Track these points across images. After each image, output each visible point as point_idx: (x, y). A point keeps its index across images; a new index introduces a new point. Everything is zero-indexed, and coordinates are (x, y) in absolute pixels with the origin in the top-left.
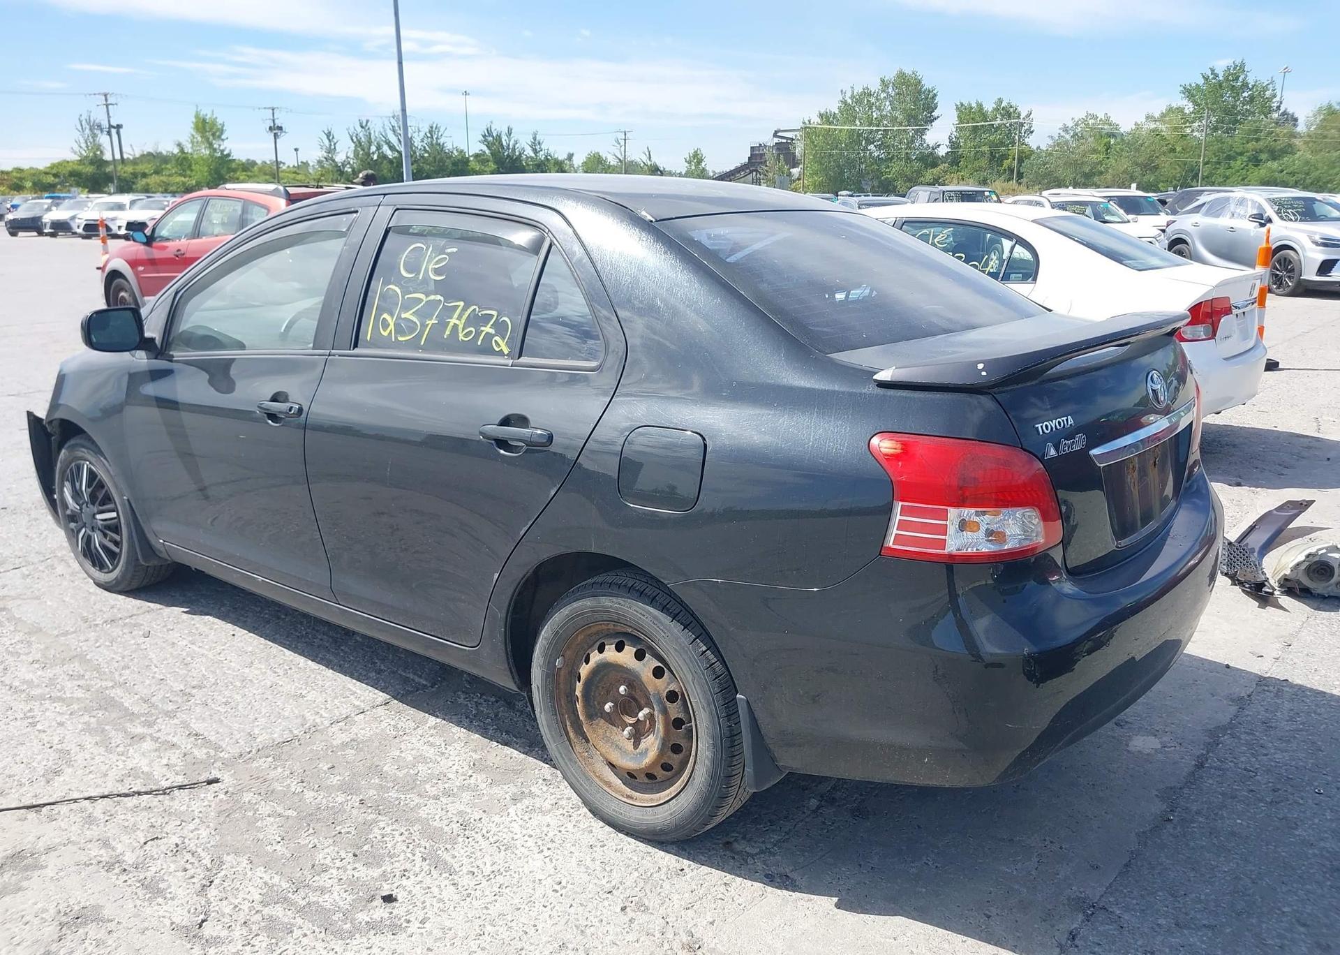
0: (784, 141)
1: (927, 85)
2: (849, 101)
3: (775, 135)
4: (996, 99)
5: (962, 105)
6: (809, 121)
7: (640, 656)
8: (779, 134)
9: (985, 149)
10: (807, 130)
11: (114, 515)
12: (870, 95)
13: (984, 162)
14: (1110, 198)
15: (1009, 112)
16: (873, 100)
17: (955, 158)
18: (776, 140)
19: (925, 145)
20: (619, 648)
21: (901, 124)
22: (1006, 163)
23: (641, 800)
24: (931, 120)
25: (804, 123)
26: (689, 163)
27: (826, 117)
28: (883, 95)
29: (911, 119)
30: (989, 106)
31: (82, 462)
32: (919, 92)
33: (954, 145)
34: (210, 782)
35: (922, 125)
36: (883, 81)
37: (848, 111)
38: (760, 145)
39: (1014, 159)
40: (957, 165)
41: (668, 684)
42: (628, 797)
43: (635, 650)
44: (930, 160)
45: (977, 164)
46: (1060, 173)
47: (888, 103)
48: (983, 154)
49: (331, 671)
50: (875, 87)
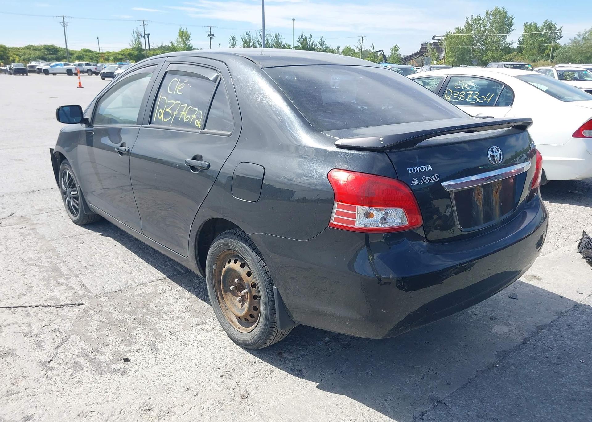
0: (437, 41)
1: (509, 14)
2: (470, 22)
3: (433, 38)
4: (544, 21)
5: (527, 23)
6: (449, 33)
7: (242, 266)
8: (435, 38)
9: (536, 45)
10: (448, 36)
11: (76, 193)
12: (480, 19)
13: (535, 51)
14: (588, 69)
15: (550, 26)
16: (481, 22)
17: (520, 50)
18: (434, 41)
19: (506, 43)
20: (235, 262)
21: (494, 33)
22: (547, 52)
23: (243, 330)
24: (509, 31)
25: (447, 33)
26: (392, 51)
27: (458, 30)
28: (486, 19)
29: (501, 30)
30: (540, 24)
31: (66, 170)
32: (505, 17)
33: (521, 43)
34: (79, 305)
35: (505, 33)
36: (487, 12)
37: (469, 27)
38: (426, 43)
39: (550, 50)
40: (521, 53)
41: (253, 279)
42: (239, 328)
43: (241, 263)
44: (508, 50)
45: (531, 52)
46: (573, 57)
47: (488, 23)
48: (535, 47)
49: (147, 263)
50: (483, 15)
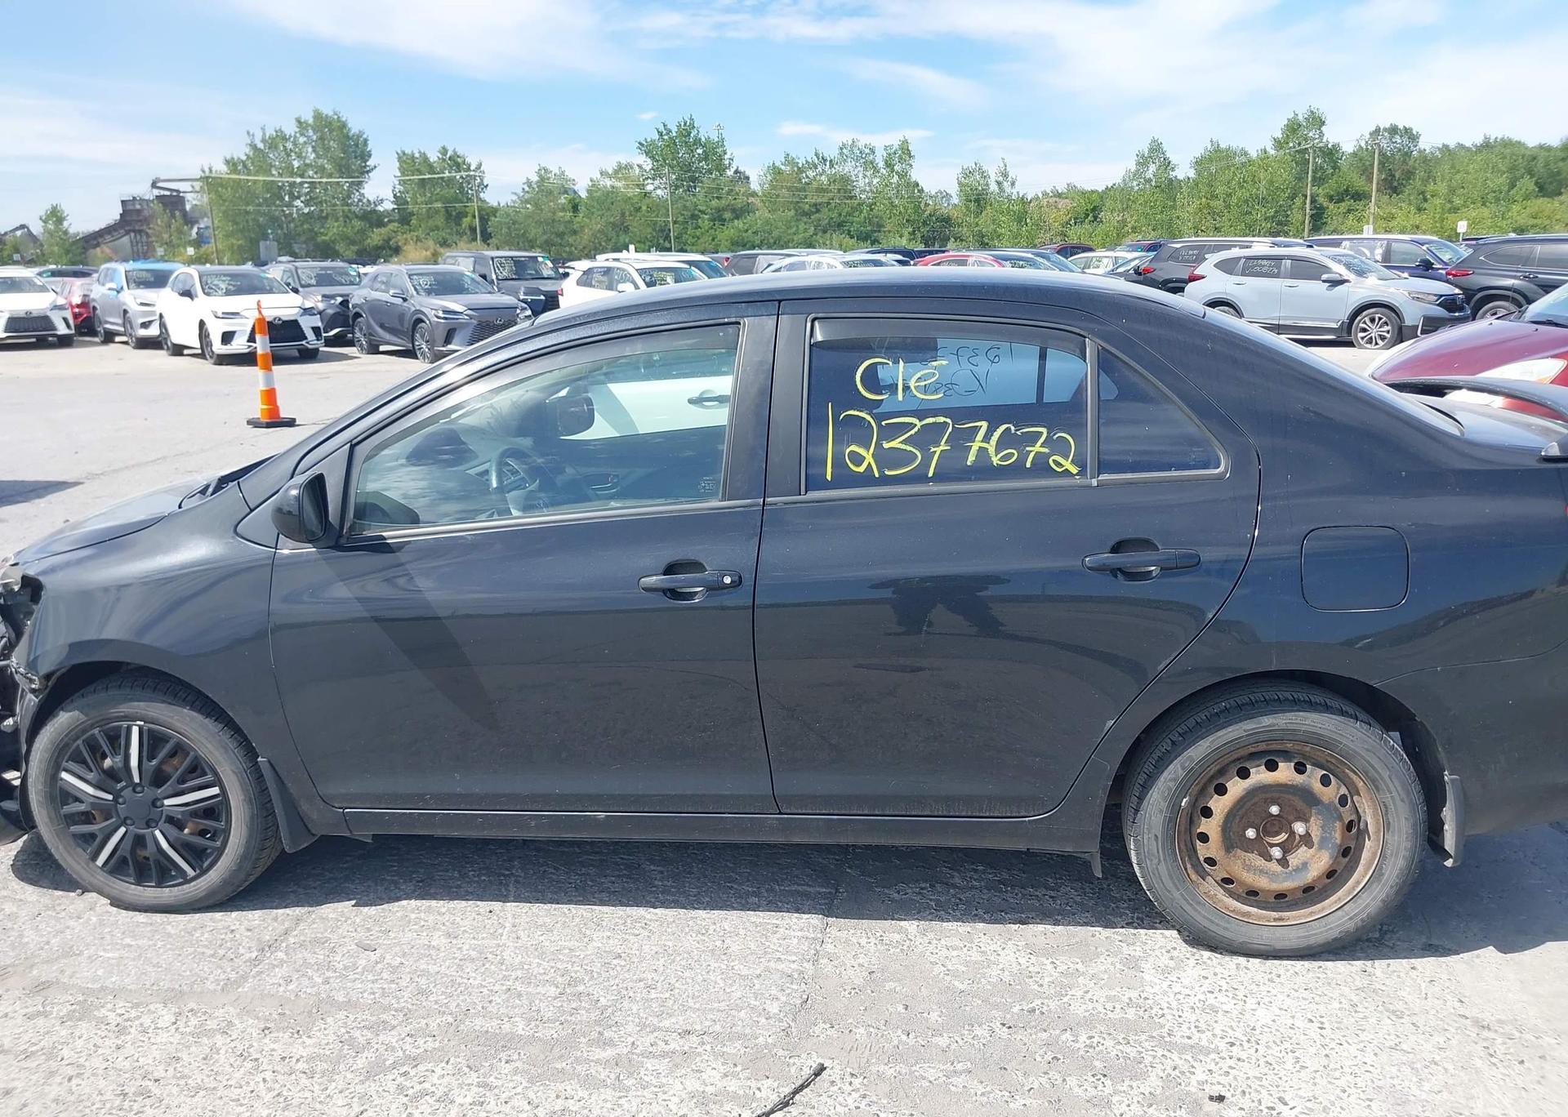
0: (168, 193)
1: (354, 127)
2: (261, 146)
3: (154, 185)
4: (439, 147)
5: (404, 154)
6: (211, 171)
7: (1300, 769)
8: (159, 185)
9: (439, 205)
10: (210, 182)
11: (215, 791)
12: (285, 139)
13: (440, 220)
15: (456, 163)
16: (289, 146)
17: (404, 216)
18: (156, 192)
19: (365, 200)
20: (1271, 767)
21: (330, 176)
22: (466, 221)
23: (1295, 918)
24: (365, 171)
25: (204, 171)
26: (45, 222)
27: (232, 164)
28: (302, 140)
29: (343, 169)
30: (433, 157)
31: (125, 724)
32: (348, 137)
33: (398, 199)
35: (358, 177)
36: (299, 121)
37: (259, 158)
38: (134, 198)
39: (474, 217)
40: (408, 223)
41: (1338, 789)
42: (1275, 920)
43: (1293, 764)
44: (373, 218)
45: (431, 223)
46: (533, 232)
47: (310, 149)
48: (437, 211)
50: (290, 129)
